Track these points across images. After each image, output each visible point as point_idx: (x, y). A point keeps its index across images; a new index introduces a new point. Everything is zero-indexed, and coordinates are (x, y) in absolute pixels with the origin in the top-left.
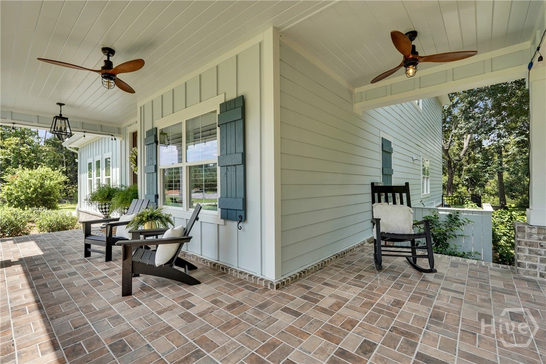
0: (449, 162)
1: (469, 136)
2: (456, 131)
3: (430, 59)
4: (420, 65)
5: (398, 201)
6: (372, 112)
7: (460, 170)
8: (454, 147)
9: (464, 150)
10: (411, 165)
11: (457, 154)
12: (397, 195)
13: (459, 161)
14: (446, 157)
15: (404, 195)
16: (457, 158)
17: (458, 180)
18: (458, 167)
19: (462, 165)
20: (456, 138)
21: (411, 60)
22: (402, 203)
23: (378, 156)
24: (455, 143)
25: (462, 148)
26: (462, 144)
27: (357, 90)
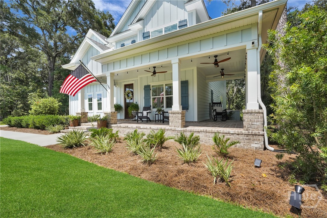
0: (229, 98)
1: (236, 87)
2: (231, 85)
3: (226, 75)
4: (225, 76)
5: (219, 106)
6: (210, 83)
7: (233, 102)
8: (231, 92)
9: (234, 93)
10: (217, 98)
11: (232, 95)
12: (219, 105)
13: (233, 98)
14: (227, 96)
15: (220, 105)
16: (231, 97)
17: (232, 107)
18: (232, 101)
19: (233, 100)
20: (231, 88)
21: (223, 75)
22: (220, 106)
23: (210, 95)
24: (231, 90)
25: (234, 92)
26: (234, 90)
27: (207, 77)
